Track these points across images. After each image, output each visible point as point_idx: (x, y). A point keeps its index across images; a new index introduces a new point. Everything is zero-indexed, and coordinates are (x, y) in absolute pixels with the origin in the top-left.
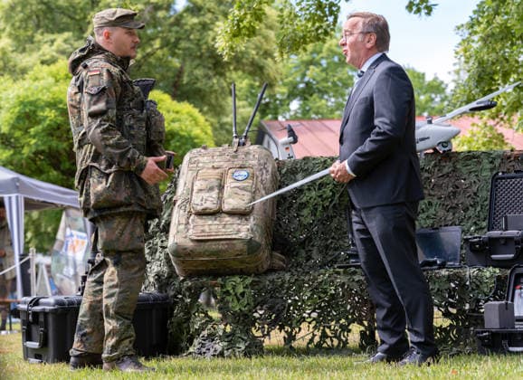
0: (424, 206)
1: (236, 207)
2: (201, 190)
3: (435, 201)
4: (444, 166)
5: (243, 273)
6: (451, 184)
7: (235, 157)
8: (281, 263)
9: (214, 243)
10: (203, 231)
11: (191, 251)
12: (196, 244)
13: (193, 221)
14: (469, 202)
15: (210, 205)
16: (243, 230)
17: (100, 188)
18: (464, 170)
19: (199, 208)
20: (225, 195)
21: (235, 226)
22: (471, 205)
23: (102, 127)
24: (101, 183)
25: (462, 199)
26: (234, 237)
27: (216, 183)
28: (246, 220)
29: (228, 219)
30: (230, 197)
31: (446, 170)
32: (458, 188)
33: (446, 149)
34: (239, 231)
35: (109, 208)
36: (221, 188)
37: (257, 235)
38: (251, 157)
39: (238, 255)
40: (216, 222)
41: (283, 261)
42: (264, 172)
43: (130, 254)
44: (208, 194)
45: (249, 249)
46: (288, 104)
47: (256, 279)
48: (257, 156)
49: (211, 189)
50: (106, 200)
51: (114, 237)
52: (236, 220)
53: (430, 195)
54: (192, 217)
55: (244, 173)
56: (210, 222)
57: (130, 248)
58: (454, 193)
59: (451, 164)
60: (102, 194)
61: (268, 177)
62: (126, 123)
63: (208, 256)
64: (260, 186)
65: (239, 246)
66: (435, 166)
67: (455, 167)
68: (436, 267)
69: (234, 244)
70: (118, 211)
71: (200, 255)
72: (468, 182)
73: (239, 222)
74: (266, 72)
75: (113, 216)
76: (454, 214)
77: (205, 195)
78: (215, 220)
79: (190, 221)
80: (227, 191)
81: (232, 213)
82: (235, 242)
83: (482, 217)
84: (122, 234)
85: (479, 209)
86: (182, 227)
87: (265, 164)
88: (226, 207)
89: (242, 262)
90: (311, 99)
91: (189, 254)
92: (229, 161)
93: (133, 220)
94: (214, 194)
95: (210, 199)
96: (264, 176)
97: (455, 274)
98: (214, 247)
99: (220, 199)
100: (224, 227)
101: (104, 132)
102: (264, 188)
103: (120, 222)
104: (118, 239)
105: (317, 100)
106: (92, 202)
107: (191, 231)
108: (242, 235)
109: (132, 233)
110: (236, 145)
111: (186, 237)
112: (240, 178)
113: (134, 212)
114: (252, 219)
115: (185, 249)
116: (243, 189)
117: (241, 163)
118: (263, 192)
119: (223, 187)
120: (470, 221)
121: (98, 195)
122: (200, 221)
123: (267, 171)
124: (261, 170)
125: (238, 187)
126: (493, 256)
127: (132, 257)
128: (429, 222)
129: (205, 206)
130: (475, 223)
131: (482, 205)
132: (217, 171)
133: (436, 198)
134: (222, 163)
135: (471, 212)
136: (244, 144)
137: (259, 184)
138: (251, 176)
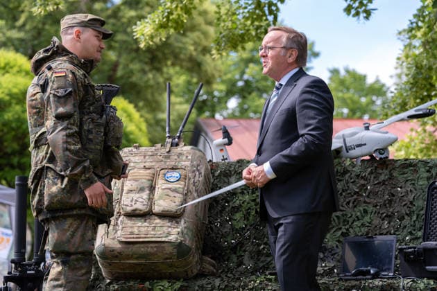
0: (359, 214)
1: (166, 209)
2: (131, 191)
3: (370, 208)
4: (381, 174)
5: (172, 278)
6: (387, 193)
7: (168, 157)
8: (212, 268)
9: (142, 245)
10: (132, 233)
11: (120, 253)
12: (124, 246)
13: (122, 222)
14: (404, 210)
15: (141, 206)
16: (172, 233)
18: (401, 178)
19: (129, 209)
20: (156, 196)
21: (165, 228)
22: (407, 214)
23: (68, 131)
24: (56, 184)
25: (398, 208)
26: (163, 239)
27: (147, 184)
28: (177, 223)
29: (158, 221)
30: (160, 198)
31: (382, 178)
32: (393, 196)
33: (383, 156)
34: (169, 234)
36: (152, 189)
37: (188, 239)
38: (184, 158)
39: (167, 259)
40: (146, 224)
41: (214, 266)
42: (197, 173)
44: (138, 195)
45: (178, 252)
46: (226, 102)
47: (186, 284)
48: (190, 157)
49: (142, 190)
52: (166, 223)
53: (365, 202)
54: (122, 217)
55: (176, 174)
56: (139, 224)
58: (390, 201)
59: (386, 172)
60: (56, 196)
61: (201, 179)
62: (85, 128)
63: (137, 258)
64: (192, 188)
65: (169, 249)
66: (371, 173)
67: (391, 175)
68: (369, 277)
69: (163, 247)
71: (128, 257)
72: (404, 190)
73: (169, 224)
74: (203, 68)
75: (65, 218)
76: (389, 223)
77: (135, 196)
78: (145, 222)
79: (119, 222)
80: (158, 192)
81: (163, 215)
82: (163, 245)
83: (418, 226)
84: (73, 236)
85: (414, 218)
87: (198, 165)
88: (156, 209)
89: (171, 266)
90: (250, 97)
91: (117, 256)
92: (162, 161)
93: (85, 222)
94: (145, 195)
95: (141, 200)
96: (197, 179)
97: (389, 285)
98: (143, 249)
99: (151, 200)
100: (153, 230)
102: (196, 191)
103: (71, 224)
104: (69, 241)
105: (257, 98)
106: (46, 203)
107: (119, 232)
108: (172, 238)
109: (83, 236)
110: (169, 145)
111: (114, 239)
112: (172, 180)
113: (85, 215)
114: (182, 222)
115: (113, 251)
116: (175, 191)
117: (173, 163)
118: (196, 195)
119: (155, 188)
120: (405, 230)
121: (52, 196)
122: (129, 223)
123: (200, 174)
124: (194, 172)
125: (170, 189)
126: (427, 267)
127: (81, 259)
128: (364, 230)
129: (135, 207)
130: (411, 233)
131: (418, 216)
132: (149, 171)
133: (371, 206)
134: (153, 164)
135: (407, 221)
136: (177, 145)
137: (192, 186)
138: (183, 178)
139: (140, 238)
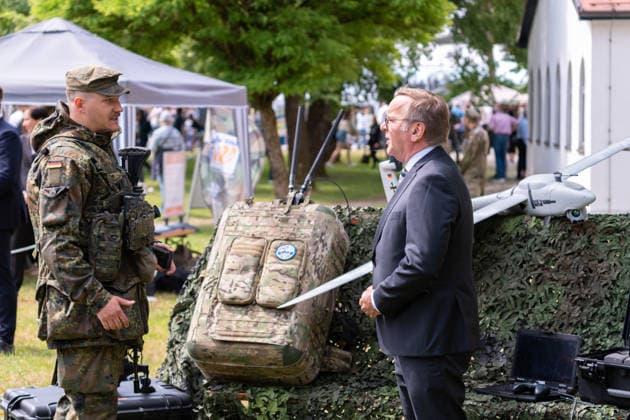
0: (542, 294)
1: (273, 299)
2: (232, 270)
3: (559, 289)
4: (576, 240)
6: (582, 267)
7: (285, 221)
8: (343, 363)
9: (241, 346)
10: (229, 329)
11: (214, 354)
12: (219, 345)
13: (219, 312)
14: (604, 292)
15: (241, 294)
16: (276, 333)
17: (58, 316)
18: (602, 247)
19: (227, 296)
20: (262, 281)
21: (269, 325)
22: (606, 298)
23: (59, 244)
24: (60, 310)
25: (596, 289)
26: (266, 341)
27: (252, 262)
28: (286, 317)
29: (262, 314)
30: (267, 283)
31: (577, 245)
32: (591, 271)
33: (577, 219)
34: (273, 334)
35: (71, 341)
36: (258, 268)
37: (298, 339)
38: (306, 223)
39: (271, 364)
40: (247, 318)
41: (346, 359)
42: (320, 246)
43: (96, 398)
44: (239, 277)
45: (284, 358)
48: (312, 223)
49: (245, 269)
50: (64, 333)
51: (74, 377)
52: (271, 317)
53: (552, 279)
54: (219, 304)
55: (290, 249)
56: (239, 317)
57: (95, 390)
58: (585, 280)
59: (584, 238)
60: (60, 326)
61: (325, 253)
62: (95, 233)
63: (234, 361)
64: (311, 267)
65: (273, 354)
66: (563, 238)
67: (590, 242)
68: (533, 398)
69: (266, 351)
70: (81, 345)
71: (224, 359)
72: (605, 264)
73: (275, 320)
75: (75, 350)
76: (582, 309)
77: (237, 277)
78: (246, 314)
79: (215, 311)
80: (265, 273)
81: (269, 307)
82: (267, 348)
83: (620, 315)
84: (85, 372)
85: (616, 304)
86: (204, 318)
87: (323, 234)
88: (261, 298)
89: (278, 372)
91: (210, 357)
92: (277, 226)
93: (100, 355)
94: (248, 277)
95: (242, 284)
96: (319, 253)
97: (555, 412)
98: (241, 351)
99: (255, 284)
100: (255, 326)
101: (59, 251)
102: (317, 271)
103: (83, 357)
104: (80, 379)
106: (49, 333)
107: (214, 325)
108: (278, 339)
109: (98, 373)
110: (289, 202)
111: (207, 334)
112: (284, 258)
113: (101, 347)
114: (293, 317)
115: (205, 350)
116: (286, 273)
117: (291, 230)
118: (315, 276)
119: (262, 267)
120: (603, 321)
121: (56, 326)
122: (227, 314)
123: (325, 245)
124: (316, 243)
125: (279, 271)
126: (609, 390)
127: (98, 400)
128: (548, 317)
129: (234, 294)
130: (609, 325)
131: (622, 300)
133: (559, 284)
134: (266, 230)
135: (605, 308)
136: (300, 202)
137: (310, 264)
138: (299, 255)
139: (238, 336)
